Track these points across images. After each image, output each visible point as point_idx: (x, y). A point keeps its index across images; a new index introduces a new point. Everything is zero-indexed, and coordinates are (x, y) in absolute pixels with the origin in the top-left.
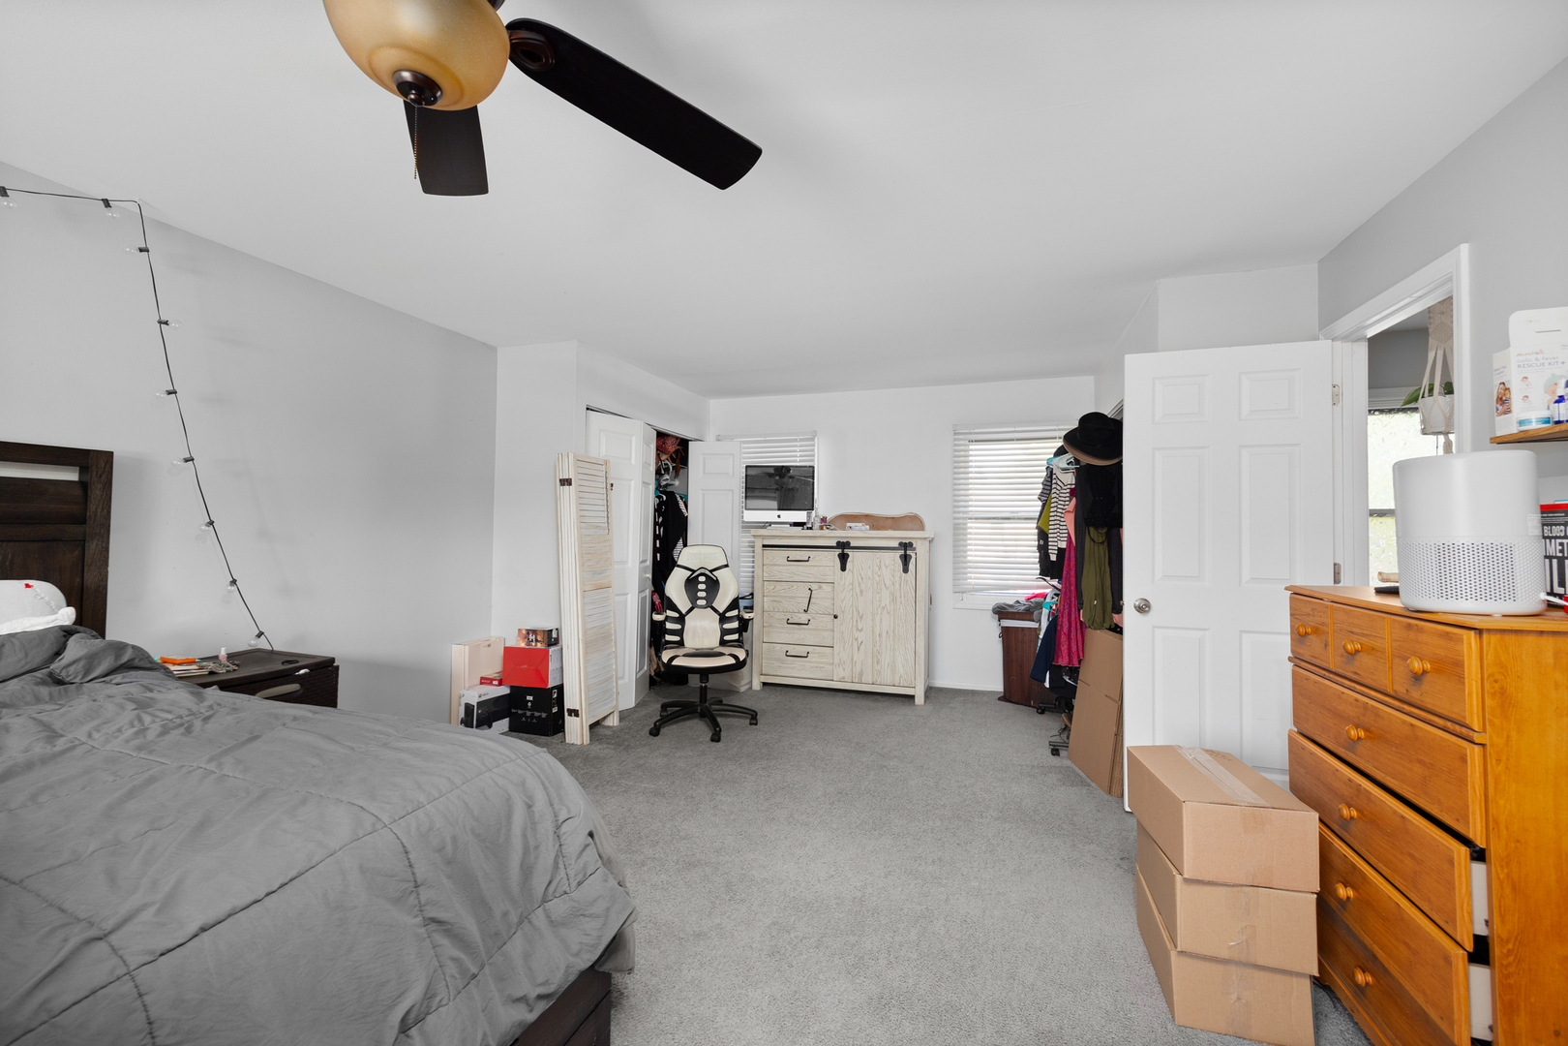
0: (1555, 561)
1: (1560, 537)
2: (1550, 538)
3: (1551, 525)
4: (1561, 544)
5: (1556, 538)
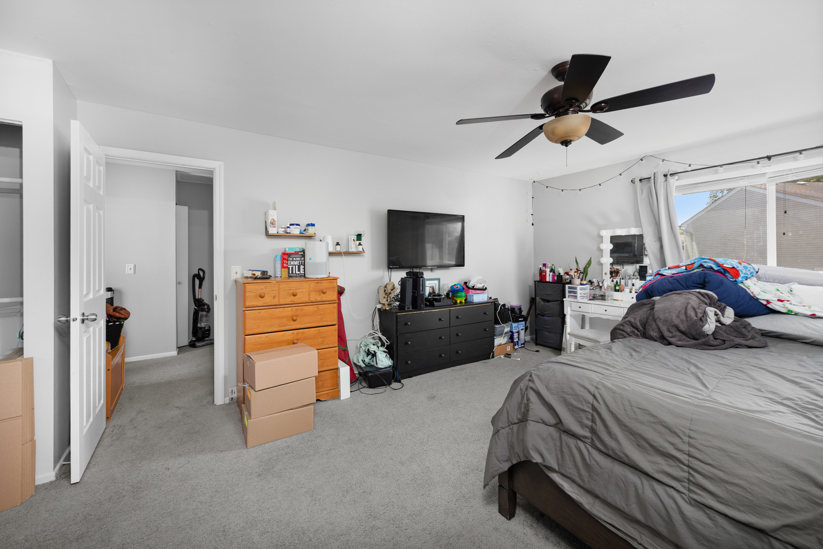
0: (297, 266)
2: (295, 261)
3: (296, 257)
5: (297, 261)
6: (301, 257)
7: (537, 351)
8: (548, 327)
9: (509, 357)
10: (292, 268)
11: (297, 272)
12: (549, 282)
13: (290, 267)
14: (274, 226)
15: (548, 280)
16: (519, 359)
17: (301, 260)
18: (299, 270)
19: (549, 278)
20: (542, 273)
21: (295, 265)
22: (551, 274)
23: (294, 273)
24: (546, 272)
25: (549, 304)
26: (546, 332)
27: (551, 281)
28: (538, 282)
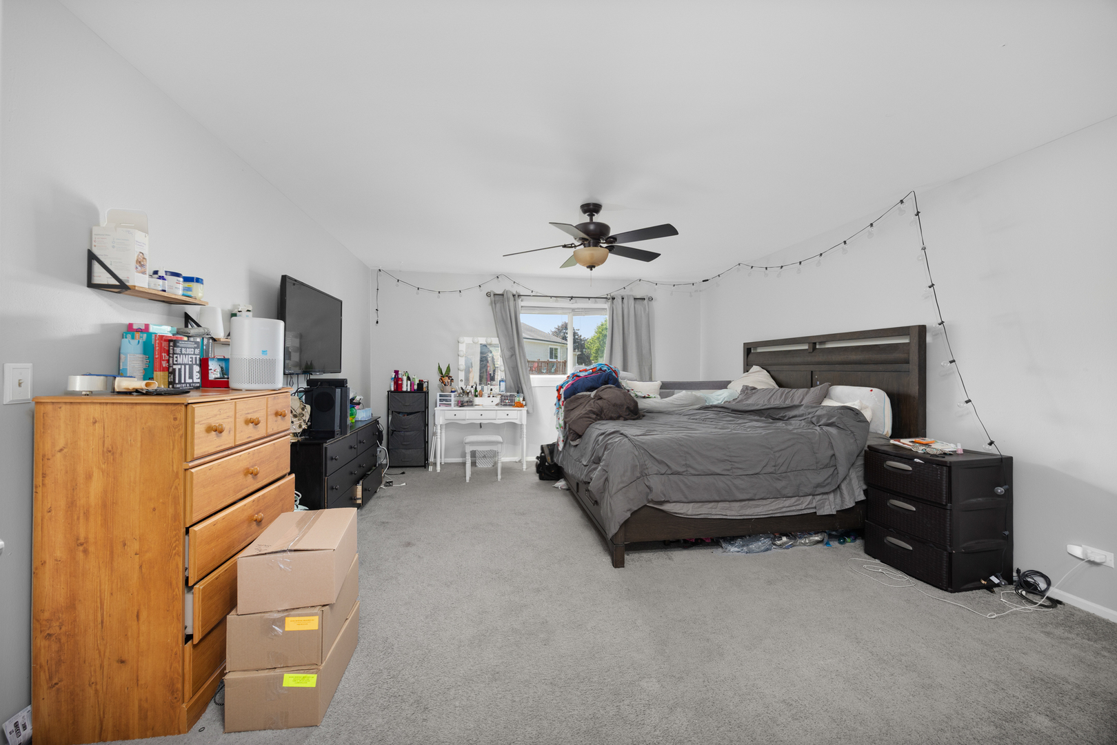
0: (187, 367)
1: (191, 354)
2: (185, 355)
3: (186, 348)
4: (192, 358)
5: (189, 354)
6: (195, 348)
7: (403, 473)
8: (408, 443)
9: (390, 485)
10: (180, 370)
11: (188, 381)
12: (406, 392)
13: (177, 367)
14: (143, 269)
15: (404, 389)
16: (404, 484)
17: (194, 354)
18: (191, 377)
19: (406, 387)
20: (397, 381)
21: (185, 365)
22: (409, 382)
23: (183, 381)
24: (402, 380)
25: (411, 416)
26: (403, 451)
27: (409, 390)
28: (392, 392)
